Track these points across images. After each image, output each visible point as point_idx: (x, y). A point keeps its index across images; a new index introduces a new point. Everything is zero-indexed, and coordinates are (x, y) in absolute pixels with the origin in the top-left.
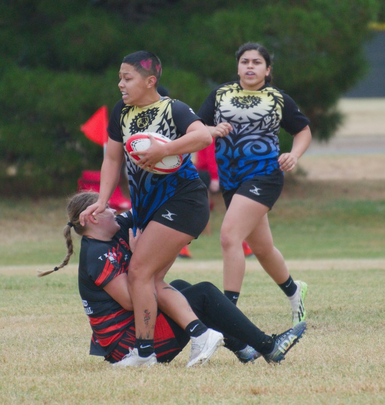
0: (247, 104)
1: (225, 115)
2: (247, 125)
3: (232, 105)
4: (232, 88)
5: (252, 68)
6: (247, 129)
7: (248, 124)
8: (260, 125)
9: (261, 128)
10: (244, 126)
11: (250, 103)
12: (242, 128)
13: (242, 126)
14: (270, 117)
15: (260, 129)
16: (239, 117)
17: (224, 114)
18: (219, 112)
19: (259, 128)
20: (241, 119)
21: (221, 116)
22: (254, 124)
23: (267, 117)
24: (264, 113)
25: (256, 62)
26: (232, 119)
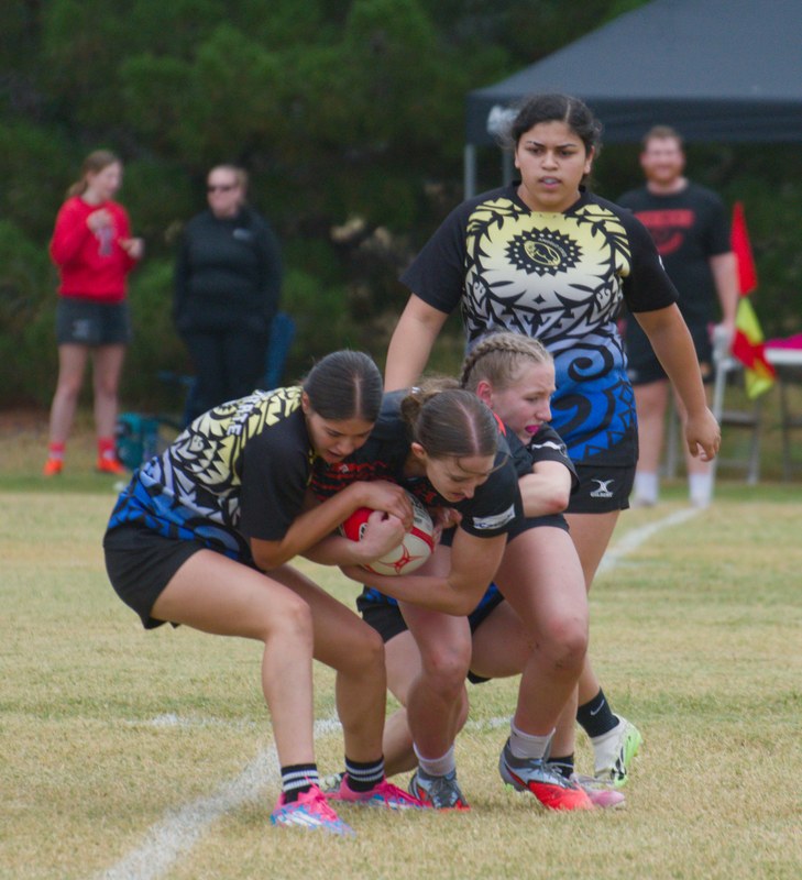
0: (550, 263)
1: (499, 292)
2: (555, 316)
3: (515, 266)
4: (500, 212)
5: (555, 169)
6: (557, 325)
7: (560, 313)
8: (589, 313)
9: (589, 320)
10: (549, 319)
11: (556, 262)
12: (542, 324)
13: (544, 317)
14: (608, 292)
15: (588, 324)
16: (536, 296)
17: (497, 291)
18: (481, 285)
19: (585, 321)
20: (540, 300)
21: (489, 295)
22: (573, 311)
23: (602, 292)
24: (595, 283)
25: (562, 152)
26: (519, 302)
